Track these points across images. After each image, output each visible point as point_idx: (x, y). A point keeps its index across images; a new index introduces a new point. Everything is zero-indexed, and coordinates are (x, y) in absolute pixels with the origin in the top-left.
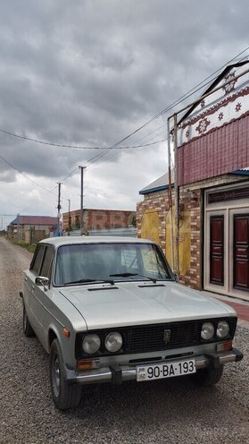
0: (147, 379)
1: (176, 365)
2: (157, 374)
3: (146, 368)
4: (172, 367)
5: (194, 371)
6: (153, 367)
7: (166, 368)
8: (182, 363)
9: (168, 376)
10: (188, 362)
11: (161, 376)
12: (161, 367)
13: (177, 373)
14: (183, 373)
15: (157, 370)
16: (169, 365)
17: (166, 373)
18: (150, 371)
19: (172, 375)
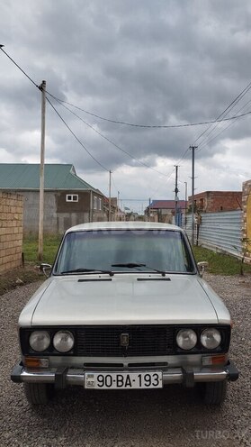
0: (97, 387)
1: (134, 376)
2: (109, 384)
3: (96, 375)
4: (128, 377)
5: (160, 386)
6: (105, 375)
7: (120, 378)
8: (143, 374)
9: (123, 387)
10: (151, 374)
11: (114, 387)
12: (114, 375)
13: (135, 386)
14: (143, 387)
15: (109, 378)
16: (125, 375)
17: (120, 383)
18: (101, 379)
19: (128, 387)
